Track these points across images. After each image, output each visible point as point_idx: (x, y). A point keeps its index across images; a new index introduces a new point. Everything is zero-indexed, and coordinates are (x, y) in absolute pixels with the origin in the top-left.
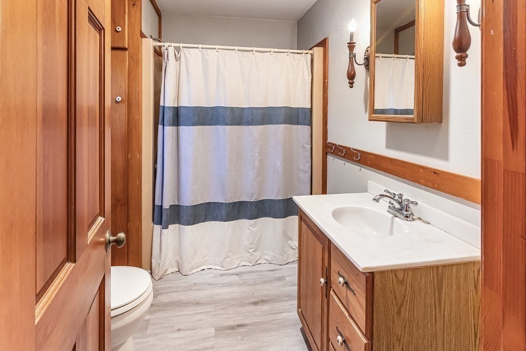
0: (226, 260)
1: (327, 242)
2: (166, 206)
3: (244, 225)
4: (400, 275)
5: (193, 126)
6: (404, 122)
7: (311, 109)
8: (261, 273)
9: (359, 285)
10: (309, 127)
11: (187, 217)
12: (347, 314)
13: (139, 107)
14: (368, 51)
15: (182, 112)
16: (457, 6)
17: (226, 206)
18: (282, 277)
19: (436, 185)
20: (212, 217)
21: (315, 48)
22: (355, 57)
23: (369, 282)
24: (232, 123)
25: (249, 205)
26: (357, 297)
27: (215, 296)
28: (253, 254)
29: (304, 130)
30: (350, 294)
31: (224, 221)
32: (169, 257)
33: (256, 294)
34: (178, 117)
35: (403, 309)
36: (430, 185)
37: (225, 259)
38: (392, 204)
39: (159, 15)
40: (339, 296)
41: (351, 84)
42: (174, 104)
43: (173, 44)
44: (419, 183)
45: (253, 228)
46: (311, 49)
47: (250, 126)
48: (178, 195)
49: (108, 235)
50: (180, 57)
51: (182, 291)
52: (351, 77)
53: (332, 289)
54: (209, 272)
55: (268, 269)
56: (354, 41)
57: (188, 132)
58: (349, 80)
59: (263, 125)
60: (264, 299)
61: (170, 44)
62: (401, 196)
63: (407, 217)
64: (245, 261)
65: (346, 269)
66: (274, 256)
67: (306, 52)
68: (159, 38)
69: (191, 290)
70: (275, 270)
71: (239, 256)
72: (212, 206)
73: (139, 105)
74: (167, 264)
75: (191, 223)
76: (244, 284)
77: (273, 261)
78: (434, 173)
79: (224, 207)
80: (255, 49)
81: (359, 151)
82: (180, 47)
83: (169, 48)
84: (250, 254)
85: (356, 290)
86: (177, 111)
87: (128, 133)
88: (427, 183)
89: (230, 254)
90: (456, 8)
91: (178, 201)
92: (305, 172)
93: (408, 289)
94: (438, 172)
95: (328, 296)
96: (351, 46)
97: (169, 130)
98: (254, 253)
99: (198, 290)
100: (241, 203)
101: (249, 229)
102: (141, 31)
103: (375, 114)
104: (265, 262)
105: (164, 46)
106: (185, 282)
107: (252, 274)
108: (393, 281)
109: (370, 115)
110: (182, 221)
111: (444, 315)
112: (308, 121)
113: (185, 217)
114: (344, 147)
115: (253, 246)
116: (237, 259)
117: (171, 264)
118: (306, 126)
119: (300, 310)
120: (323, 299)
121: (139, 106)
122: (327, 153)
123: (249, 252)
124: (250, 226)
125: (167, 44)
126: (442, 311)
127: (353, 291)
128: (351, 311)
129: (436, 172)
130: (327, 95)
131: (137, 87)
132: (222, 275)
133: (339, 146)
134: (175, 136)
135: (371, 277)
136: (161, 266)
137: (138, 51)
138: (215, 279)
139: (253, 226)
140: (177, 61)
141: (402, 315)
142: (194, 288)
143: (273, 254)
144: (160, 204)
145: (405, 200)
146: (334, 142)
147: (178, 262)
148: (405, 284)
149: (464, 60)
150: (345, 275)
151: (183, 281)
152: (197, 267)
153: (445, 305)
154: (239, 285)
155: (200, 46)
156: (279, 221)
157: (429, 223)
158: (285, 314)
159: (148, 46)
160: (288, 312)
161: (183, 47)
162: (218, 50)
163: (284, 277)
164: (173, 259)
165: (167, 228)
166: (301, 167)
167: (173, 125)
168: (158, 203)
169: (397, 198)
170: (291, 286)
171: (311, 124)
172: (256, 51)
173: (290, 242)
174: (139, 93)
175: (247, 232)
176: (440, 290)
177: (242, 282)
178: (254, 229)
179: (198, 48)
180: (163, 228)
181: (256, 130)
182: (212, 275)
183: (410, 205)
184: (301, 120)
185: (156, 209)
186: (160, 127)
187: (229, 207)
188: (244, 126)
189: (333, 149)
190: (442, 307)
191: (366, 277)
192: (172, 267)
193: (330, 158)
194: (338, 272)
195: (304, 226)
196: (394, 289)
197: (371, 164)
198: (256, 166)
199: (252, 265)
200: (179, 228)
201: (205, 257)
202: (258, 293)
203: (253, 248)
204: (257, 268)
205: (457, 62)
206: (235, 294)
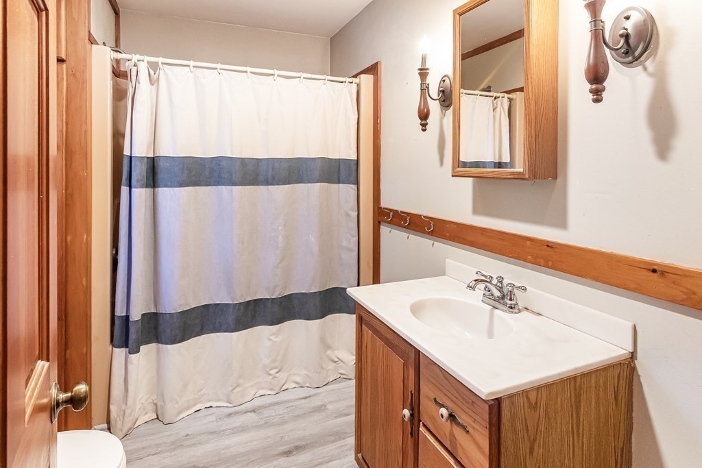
0: (234, 391)
1: (412, 355)
2: (136, 315)
3: (262, 333)
4: (533, 397)
5: (180, 187)
6: (508, 179)
7: (357, 161)
8: (290, 404)
9: (477, 418)
10: (354, 187)
11: (171, 330)
12: (452, 461)
13: (86, 159)
14: (444, 81)
15: (161, 165)
16: (591, 22)
17: (234, 308)
18: (323, 405)
19: (550, 263)
20: (212, 326)
21: (362, 76)
22: (428, 88)
23: (494, 414)
24: (243, 183)
25: (269, 304)
26: (472, 436)
27: (223, 452)
28: (275, 377)
29: (347, 190)
30: (458, 432)
31: (232, 332)
32: (139, 398)
33: (286, 438)
34: (154, 173)
35: (536, 445)
36: (542, 262)
37: (234, 389)
38: (489, 291)
39: (117, 13)
40: (437, 435)
41: (424, 126)
42: (147, 153)
43: (147, 58)
44: (525, 260)
45: (276, 337)
46: (355, 76)
47: (270, 187)
48: (155, 298)
49: (54, 392)
50: (158, 78)
51: (167, 451)
52: (424, 116)
53: (421, 423)
54: (207, 413)
55: (300, 397)
56: (427, 67)
57: (172, 197)
58: (421, 119)
59: (289, 184)
60: (298, 444)
61: (141, 57)
62: (501, 279)
63: (511, 308)
64: (263, 388)
65: (449, 395)
66: (308, 376)
67: (351, 80)
68: (116, 47)
69: (181, 446)
70: (310, 397)
71: (255, 382)
72: (211, 310)
73: (86, 154)
74: (137, 409)
75: (177, 340)
76: (267, 425)
77: (305, 383)
78: (548, 246)
79: (231, 310)
80: (277, 72)
81: (431, 219)
82: (158, 63)
83: (139, 63)
84: (271, 377)
85: (470, 425)
86: (153, 164)
87: (66, 200)
88: (538, 260)
89: (241, 381)
90: (589, 25)
91: (156, 306)
92: (351, 250)
93: (542, 415)
94: (554, 245)
95: (415, 434)
96: (423, 73)
97: (141, 195)
98: (277, 375)
99: (194, 445)
100: (257, 302)
101: (270, 340)
102: (89, 32)
103: (461, 168)
104: (294, 385)
105: (131, 60)
106: (169, 436)
107: (276, 407)
108: (524, 406)
109: (454, 168)
110: (163, 337)
111: (583, 442)
112: (353, 178)
113: (168, 331)
114: (408, 214)
115: (277, 364)
116: (252, 386)
117: (144, 409)
118: (350, 185)
119: (360, 455)
120: (405, 439)
121: (86, 156)
122: (379, 222)
123: (270, 375)
124: (271, 335)
125: (135, 58)
126: (581, 438)
127: (464, 428)
128: (461, 456)
129: (549, 245)
130: (380, 141)
131: (84, 125)
132: (230, 415)
133: (402, 212)
134: (150, 203)
135: (496, 405)
136: (126, 414)
137: (85, 66)
138: (220, 423)
139: (276, 334)
140: (153, 85)
141: (535, 453)
142: (185, 443)
143: (305, 372)
144: (124, 314)
145: (508, 284)
146: (391, 207)
147: (156, 405)
148: (538, 409)
149: (601, 95)
150: (448, 403)
151: (166, 433)
152: (189, 408)
153: (583, 429)
154: (259, 427)
155: (192, 63)
156: (315, 324)
157: (540, 314)
158: (334, 462)
159: (101, 59)
160: (337, 459)
161: (163, 64)
162: (220, 71)
163: (324, 405)
164: (147, 400)
165: (138, 351)
166: (345, 243)
167: (146, 187)
168: (120, 311)
169: (495, 282)
170: (337, 417)
171: (357, 183)
172: (278, 76)
173: (329, 352)
174: (87, 135)
175: (268, 344)
176: (578, 409)
177: (263, 422)
178: (276, 340)
179: (189, 66)
180: (130, 353)
181: (279, 192)
182: (213, 418)
183: (516, 291)
184: (343, 176)
185: (117, 322)
186: (124, 190)
187: (239, 309)
188: (261, 187)
189: (391, 217)
190: (581, 432)
191: (490, 406)
192: (146, 413)
193: (384, 230)
194: (435, 399)
195: (368, 332)
196: (525, 418)
197: (450, 236)
198: (280, 245)
199: (274, 392)
200: (158, 351)
201: (202, 390)
202: (289, 436)
203: (276, 368)
204: (283, 397)
205: (591, 96)
206: (255, 443)
